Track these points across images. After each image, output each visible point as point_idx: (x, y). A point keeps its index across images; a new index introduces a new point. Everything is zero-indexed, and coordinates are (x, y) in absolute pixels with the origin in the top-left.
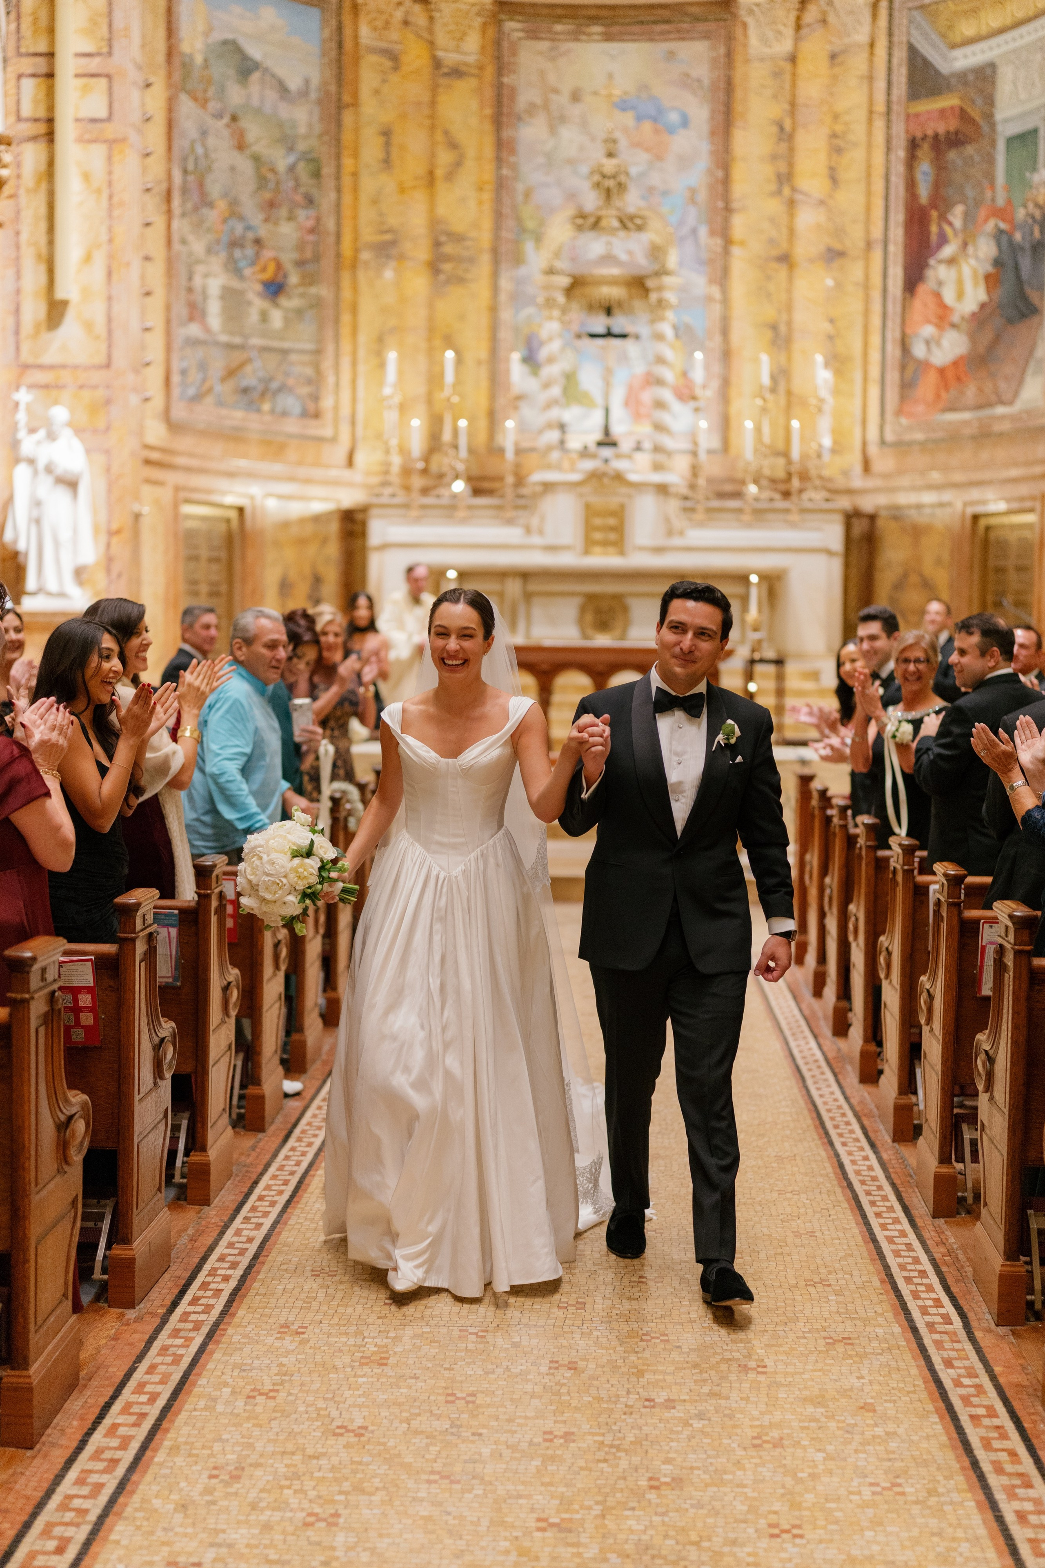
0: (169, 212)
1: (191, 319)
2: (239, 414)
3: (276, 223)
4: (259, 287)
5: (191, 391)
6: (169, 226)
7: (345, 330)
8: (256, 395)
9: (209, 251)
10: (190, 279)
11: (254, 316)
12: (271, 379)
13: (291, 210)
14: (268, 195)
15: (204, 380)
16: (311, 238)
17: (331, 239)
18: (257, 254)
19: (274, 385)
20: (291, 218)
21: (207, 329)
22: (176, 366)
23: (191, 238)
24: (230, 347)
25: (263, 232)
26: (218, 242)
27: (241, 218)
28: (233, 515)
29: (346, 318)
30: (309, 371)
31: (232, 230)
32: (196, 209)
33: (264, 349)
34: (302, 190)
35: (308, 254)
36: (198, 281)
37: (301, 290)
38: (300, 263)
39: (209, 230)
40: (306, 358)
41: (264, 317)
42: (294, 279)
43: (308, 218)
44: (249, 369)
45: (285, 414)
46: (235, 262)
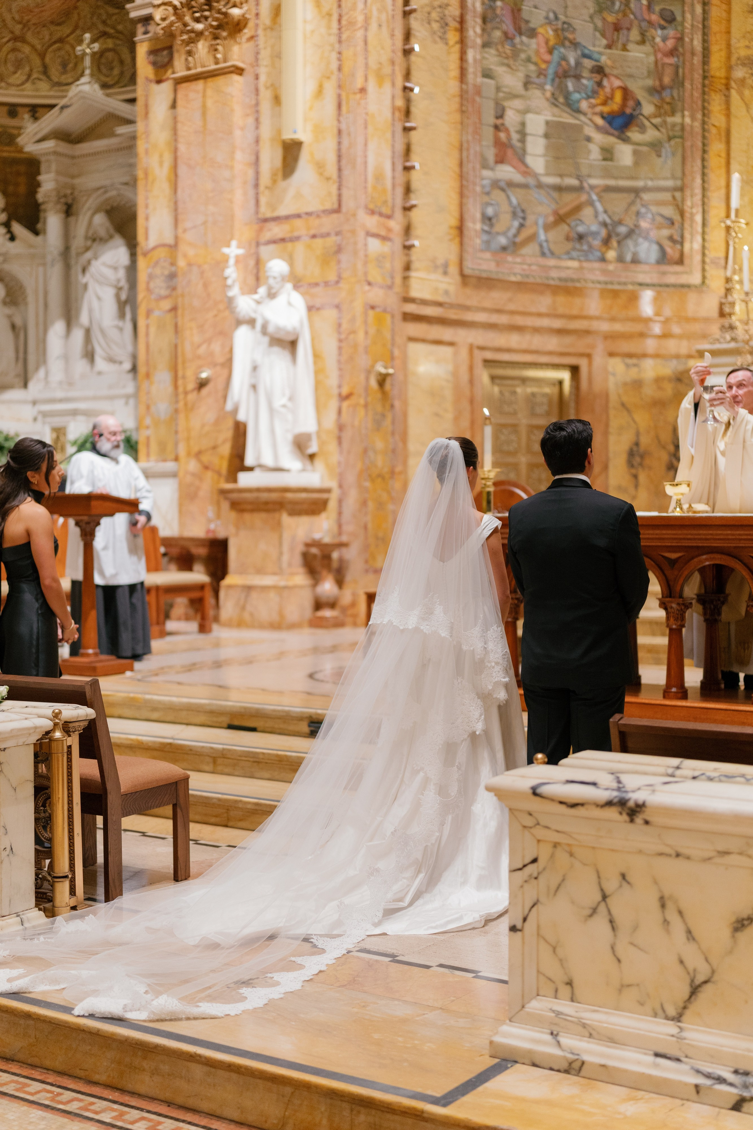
0: (462, 42)
1: (500, 160)
2: (575, 264)
3: (624, 49)
4: (600, 121)
5: (503, 241)
6: (462, 58)
7: (715, 161)
8: (597, 243)
9: (527, 84)
10: (500, 116)
11: (595, 153)
12: (620, 223)
13: (643, 34)
14: (611, 18)
15: (522, 226)
16: (672, 60)
17: (697, 60)
18: (600, 84)
19: (622, 230)
20: (643, 42)
21: (527, 171)
22: (474, 211)
23: (500, 70)
24: (559, 189)
25: (604, 59)
26: (541, 73)
27: (575, 45)
28: (565, 376)
29: (717, 147)
30: (669, 211)
31: (564, 58)
32: (507, 37)
33: (608, 189)
34: (657, 8)
35: (667, 80)
36: (511, 118)
37: (657, 121)
38: (656, 91)
39: (529, 60)
40: (667, 196)
41: (608, 154)
42: (648, 109)
43: (664, 39)
44: (587, 212)
45: (635, 261)
46: (567, 96)
